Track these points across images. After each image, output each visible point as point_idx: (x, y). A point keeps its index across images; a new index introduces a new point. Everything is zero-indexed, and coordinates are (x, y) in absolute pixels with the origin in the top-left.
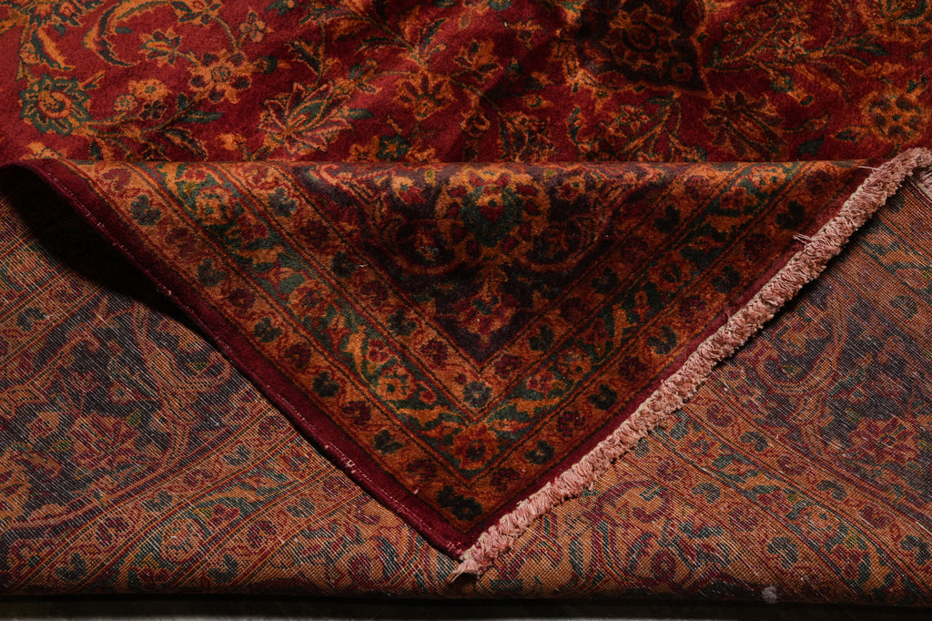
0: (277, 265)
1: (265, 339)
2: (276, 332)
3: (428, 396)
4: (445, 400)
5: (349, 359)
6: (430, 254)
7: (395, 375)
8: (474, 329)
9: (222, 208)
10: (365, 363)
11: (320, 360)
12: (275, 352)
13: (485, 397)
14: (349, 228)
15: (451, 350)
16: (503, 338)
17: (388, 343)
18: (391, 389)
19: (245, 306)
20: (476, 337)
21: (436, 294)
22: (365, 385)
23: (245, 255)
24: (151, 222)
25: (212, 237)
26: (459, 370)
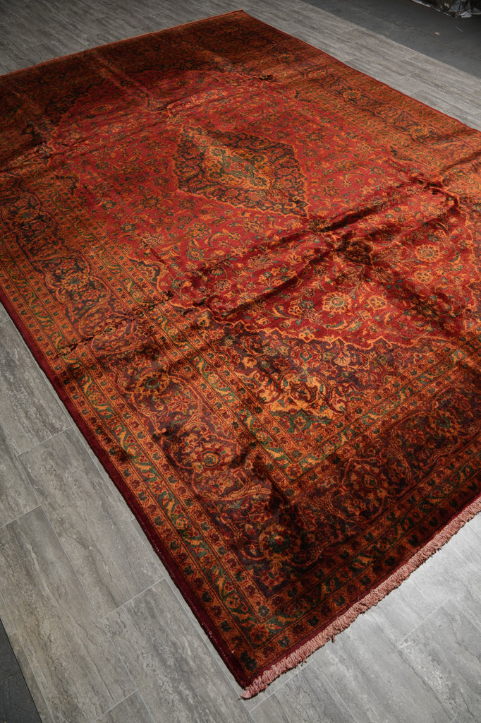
0: (199, 546)
1: (188, 574)
2: (192, 572)
3: (245, 609)
4: (251, 611)
5: (217, 587)
6: (253, 552)
7: (234, 598)
8: (266, 584)
9: (185, 525)
10: (223, 590)
11: (206, 586)
12: (190, 580)
13: (267, 613)
14: (227, 538)
15: (256, 591)
16: (277, 589)
17: (233, 584)
18: (231, 603)
19: (184, 560)
20: (267, 587)
21: (254, 568)
22: (222, 600)
23: (189, 541)
24: (160, 525)
25: (179, 533)
26: (258, 599)
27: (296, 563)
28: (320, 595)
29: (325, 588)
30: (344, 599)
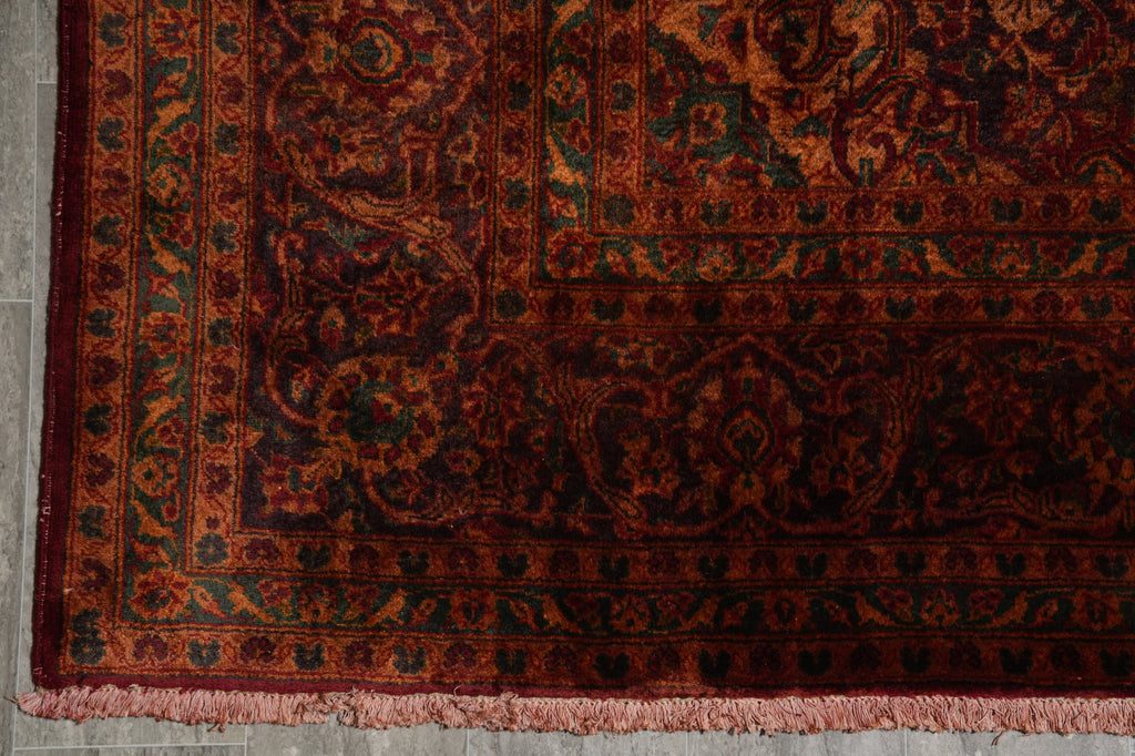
0: (171, 277)
1: (92, 329)
2: (108, 331)
3: (171, 512)
4: (182, 529)
5: (141, 414)
6: (297, 394)
7: (164, 467)
8: (268, 491)
9: (174, 193)
10: (150, 431)
11: (117, 392)
12: (88, 349)
13: (215, 559)
14: (256, 308)
15: (231, 490)
16: (284, 523)
17: (188, 434)
18: (149, 476)
19: (107, 285)
20: (264, 500)
21: (268, 431)
22: (131, 453)
23: (155, 245)
24: (108, 147)
25: (143, 205)
26: (220, 514)
27: (380, 492)
28: (376, 609)
29: (398, 602)
30: (422, 664)
